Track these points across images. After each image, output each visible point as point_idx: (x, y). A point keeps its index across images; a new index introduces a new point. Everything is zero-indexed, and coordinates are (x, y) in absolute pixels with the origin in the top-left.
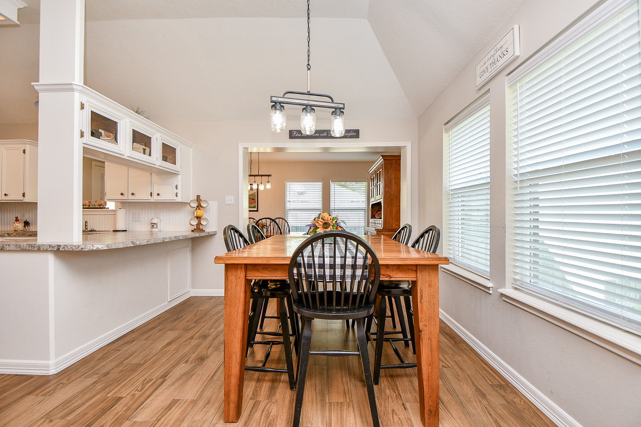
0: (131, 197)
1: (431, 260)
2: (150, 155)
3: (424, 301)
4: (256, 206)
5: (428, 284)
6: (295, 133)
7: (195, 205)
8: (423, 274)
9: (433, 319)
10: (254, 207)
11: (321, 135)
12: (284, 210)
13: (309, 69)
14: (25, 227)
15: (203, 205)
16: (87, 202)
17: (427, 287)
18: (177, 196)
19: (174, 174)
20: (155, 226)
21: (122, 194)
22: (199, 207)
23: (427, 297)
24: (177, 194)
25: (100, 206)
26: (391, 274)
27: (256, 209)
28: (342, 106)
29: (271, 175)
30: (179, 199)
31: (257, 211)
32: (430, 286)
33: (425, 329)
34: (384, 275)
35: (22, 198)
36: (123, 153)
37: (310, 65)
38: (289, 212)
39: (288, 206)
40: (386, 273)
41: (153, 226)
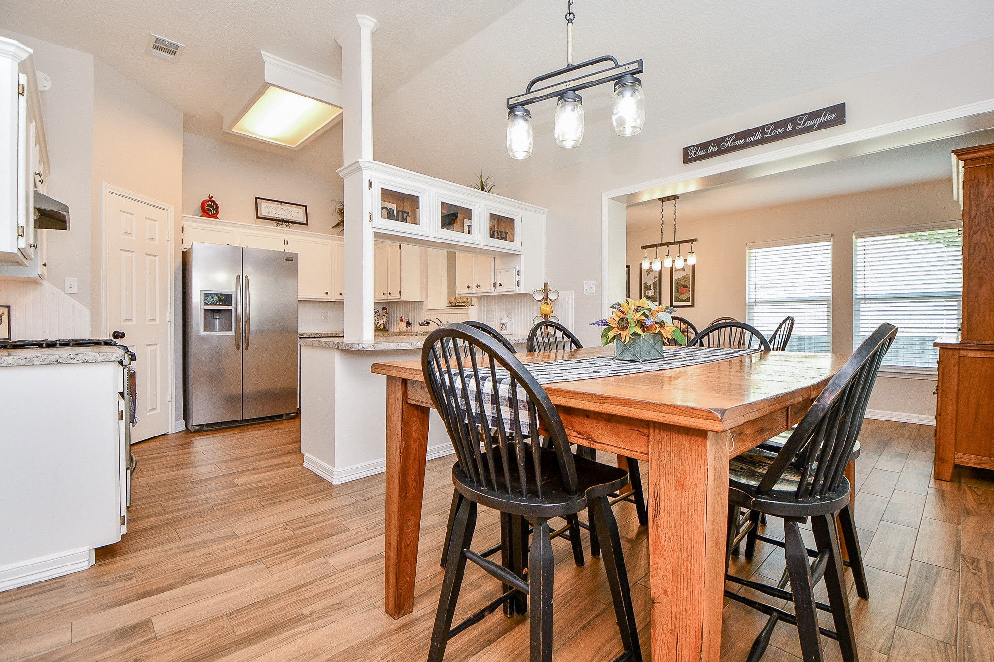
0: (476, 290)
1: (669, 411)
2: (469, 232)
3: (662, 521)
4: (690, 297)
5: (674, 479)
6: (693, 152)
7: (539, 297)
8: (663, 449)
9: (685, 583)
10: (687, 300)
11: (748, 140)
12: (744, 304)
13: (570, 21)
14: (407, 327)
15: (552, 296)
16: (453, 300)
17: (673, 487)
18: (519, 285)
19: (515, 255)
20: (504, 327)
21: (469, 287)
22: (546, 298)
23: (672, 515)
24: (519, 282)
25: (463, 303)
26: (595, 435)
27: (690, 303)
28: (635, 66)
29: (696, 240)
30: (522, 290)
31: (692, 306)
32: (680, 485)
33: (663, 599)
34: (580, 433)
35: (399, 296)
36: (427, 234)
37: (573, 14)
38: (755, 307)
39: (752, 294)
40: (585, 430)
41: (502, 327)
